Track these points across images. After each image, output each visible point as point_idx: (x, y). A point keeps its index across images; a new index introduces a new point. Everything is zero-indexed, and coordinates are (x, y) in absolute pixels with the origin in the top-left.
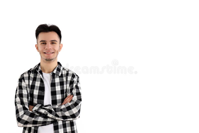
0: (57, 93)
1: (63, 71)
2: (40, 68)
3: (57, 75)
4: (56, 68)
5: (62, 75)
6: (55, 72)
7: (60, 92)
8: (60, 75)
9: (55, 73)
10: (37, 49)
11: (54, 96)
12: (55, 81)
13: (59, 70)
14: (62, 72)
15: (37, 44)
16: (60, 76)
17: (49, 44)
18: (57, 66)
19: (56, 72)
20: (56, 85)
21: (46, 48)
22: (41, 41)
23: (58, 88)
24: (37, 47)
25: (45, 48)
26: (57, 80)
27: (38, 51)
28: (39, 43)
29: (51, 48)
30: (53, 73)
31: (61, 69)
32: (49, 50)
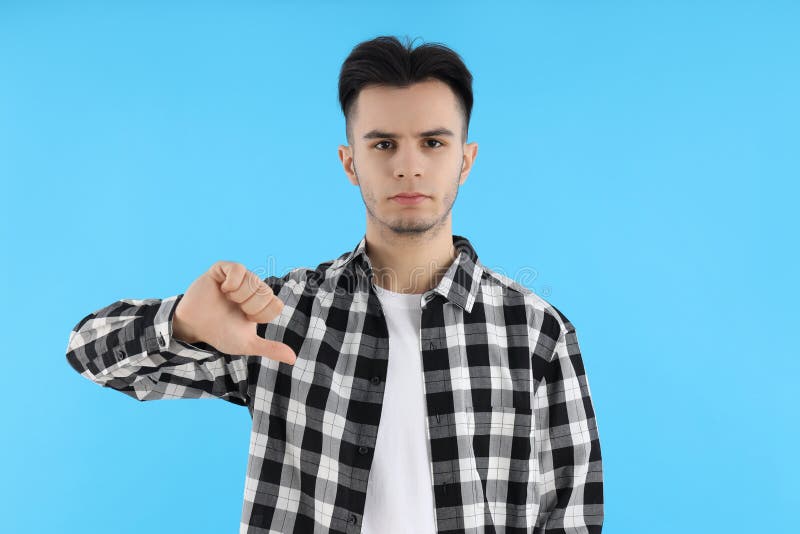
1: (486, 289)
3: (455, 306)
7: (470, 401)
8: (469, 308)
9: (446, 296)
10: (348, 168)
12: (443, 337)
14: (480, 292)
15: (347, 144)
16: (470, 310)
17: (410, 147)
21: (396, 173)
22: (370, 136)
23: (461, 379)
24: (345, 158)
27: (356, 183)
28: (362, 145)
29: (423, 173)
30: (435, 293)
32: (412, 183)
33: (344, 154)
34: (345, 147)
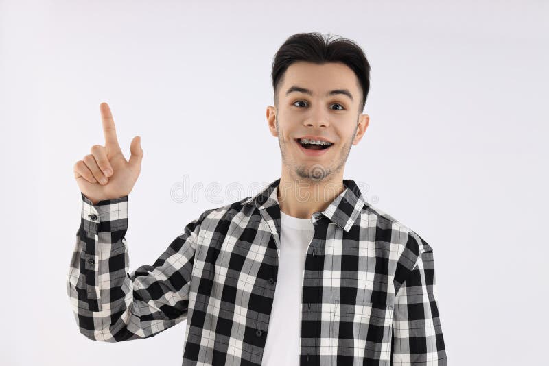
0: (325, 294)
1: (364, 217)
2: (273, 196)
3: (336, 227)
4: (338, 201)
5: (356, 228)
6: (330, 212)
7: (337, 296)
9: (330, 218)
10: (271, 124)
11: (313, 306)
12: (323, 247)
13: (346, 208)
15: (273, 106)
16: (348, 231)
18: (343, 195)
19: (335, 214)
20: (327, 263)
21: (306, 123)
23: (332, 279)
24: (271, 116)
25: (302, 122)
26: (334, 247)
27: (276, 134)
29: (327, 124)
30: (322, 215)
31: (358, 207)
32: (318, 132)
33: (270, 113)
34: (272, 107)
